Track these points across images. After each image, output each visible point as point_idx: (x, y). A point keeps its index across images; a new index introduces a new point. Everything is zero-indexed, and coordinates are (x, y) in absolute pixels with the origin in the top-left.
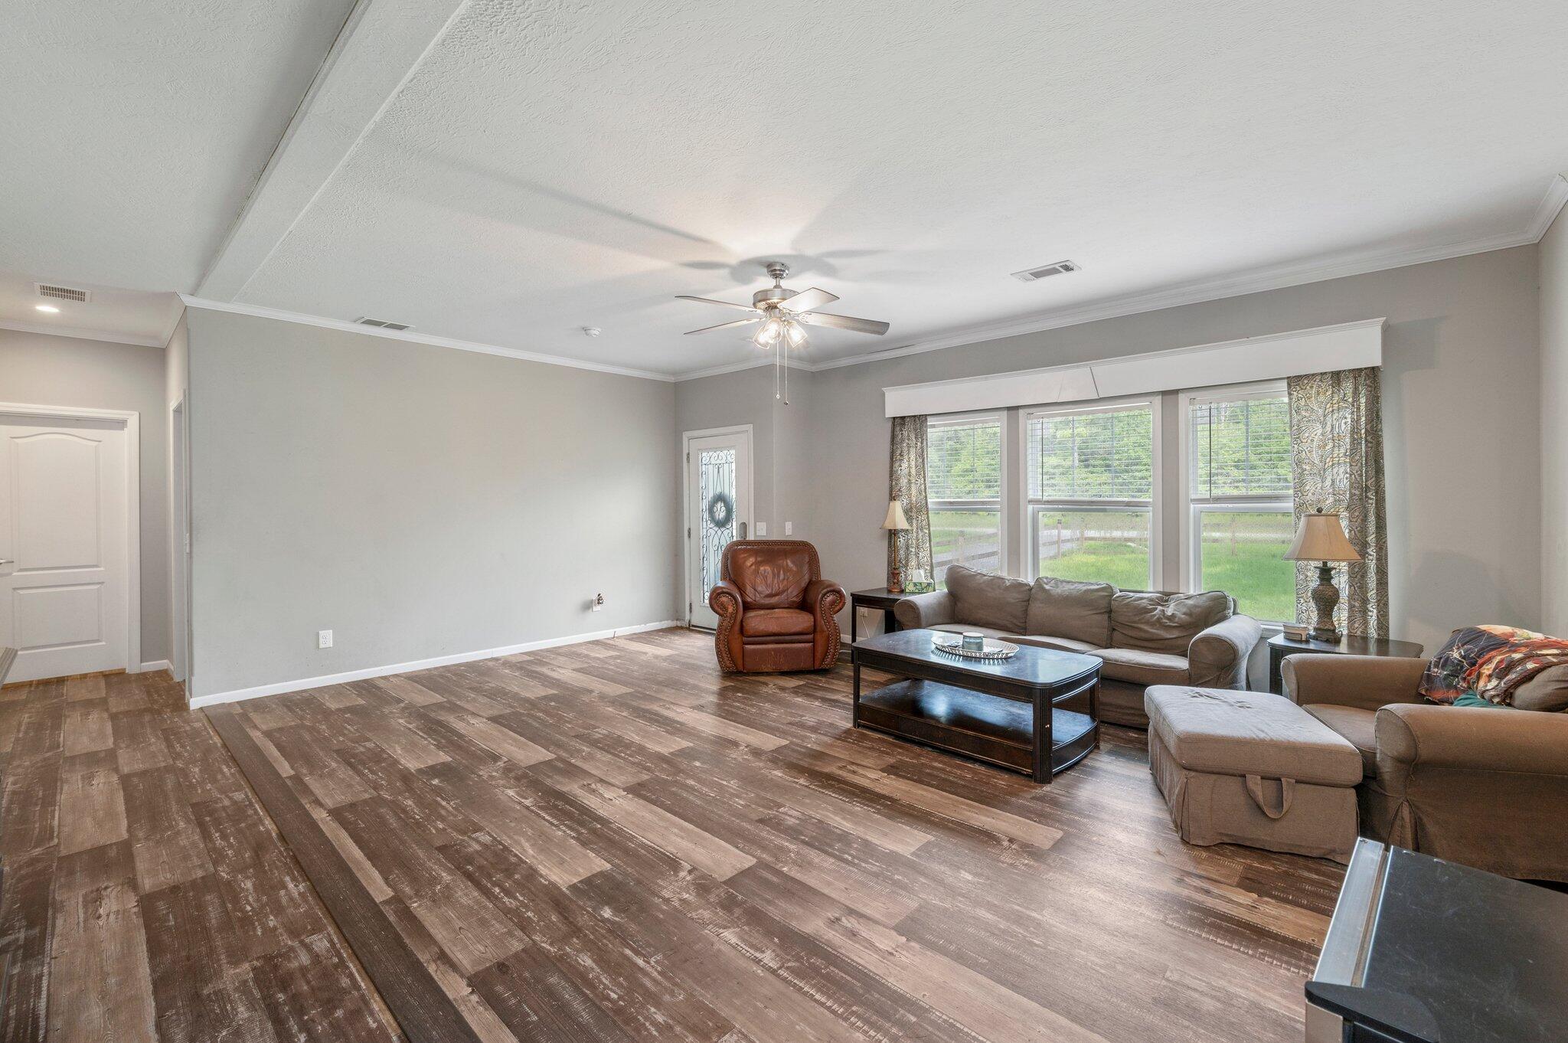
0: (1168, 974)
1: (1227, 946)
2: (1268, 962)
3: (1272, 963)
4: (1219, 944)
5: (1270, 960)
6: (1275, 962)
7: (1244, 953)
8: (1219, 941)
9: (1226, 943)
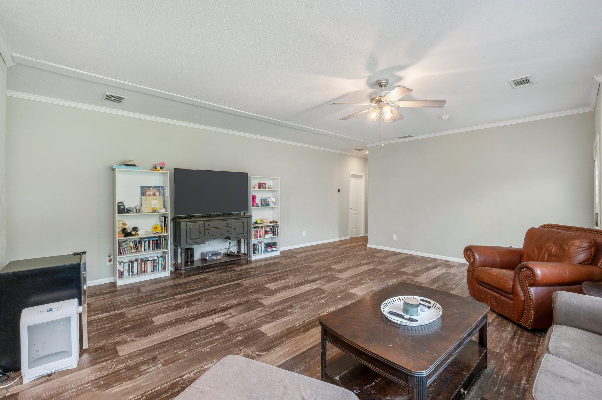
0: (161, 365)
1: (155, 388)
2: (139, 396)
3: (137, 397)
4: (158, 387)
5: (139, 397)
6: (137, 398)
7: (149, 391)
8: (159, 388)
9: (157, 389)
